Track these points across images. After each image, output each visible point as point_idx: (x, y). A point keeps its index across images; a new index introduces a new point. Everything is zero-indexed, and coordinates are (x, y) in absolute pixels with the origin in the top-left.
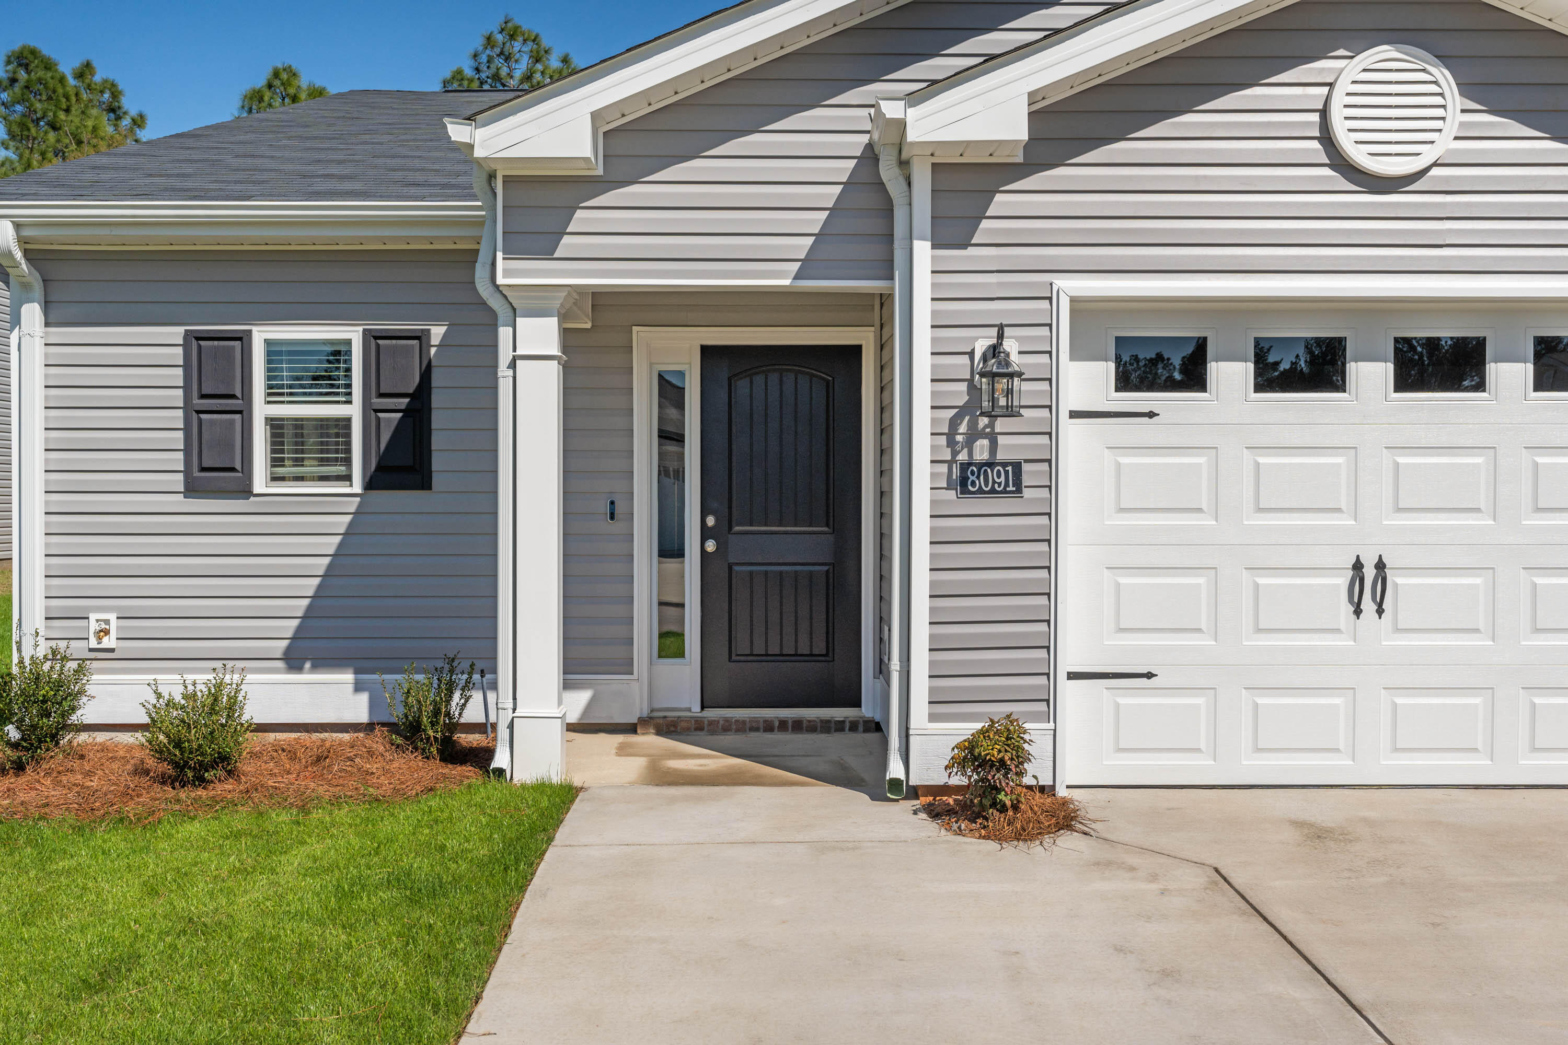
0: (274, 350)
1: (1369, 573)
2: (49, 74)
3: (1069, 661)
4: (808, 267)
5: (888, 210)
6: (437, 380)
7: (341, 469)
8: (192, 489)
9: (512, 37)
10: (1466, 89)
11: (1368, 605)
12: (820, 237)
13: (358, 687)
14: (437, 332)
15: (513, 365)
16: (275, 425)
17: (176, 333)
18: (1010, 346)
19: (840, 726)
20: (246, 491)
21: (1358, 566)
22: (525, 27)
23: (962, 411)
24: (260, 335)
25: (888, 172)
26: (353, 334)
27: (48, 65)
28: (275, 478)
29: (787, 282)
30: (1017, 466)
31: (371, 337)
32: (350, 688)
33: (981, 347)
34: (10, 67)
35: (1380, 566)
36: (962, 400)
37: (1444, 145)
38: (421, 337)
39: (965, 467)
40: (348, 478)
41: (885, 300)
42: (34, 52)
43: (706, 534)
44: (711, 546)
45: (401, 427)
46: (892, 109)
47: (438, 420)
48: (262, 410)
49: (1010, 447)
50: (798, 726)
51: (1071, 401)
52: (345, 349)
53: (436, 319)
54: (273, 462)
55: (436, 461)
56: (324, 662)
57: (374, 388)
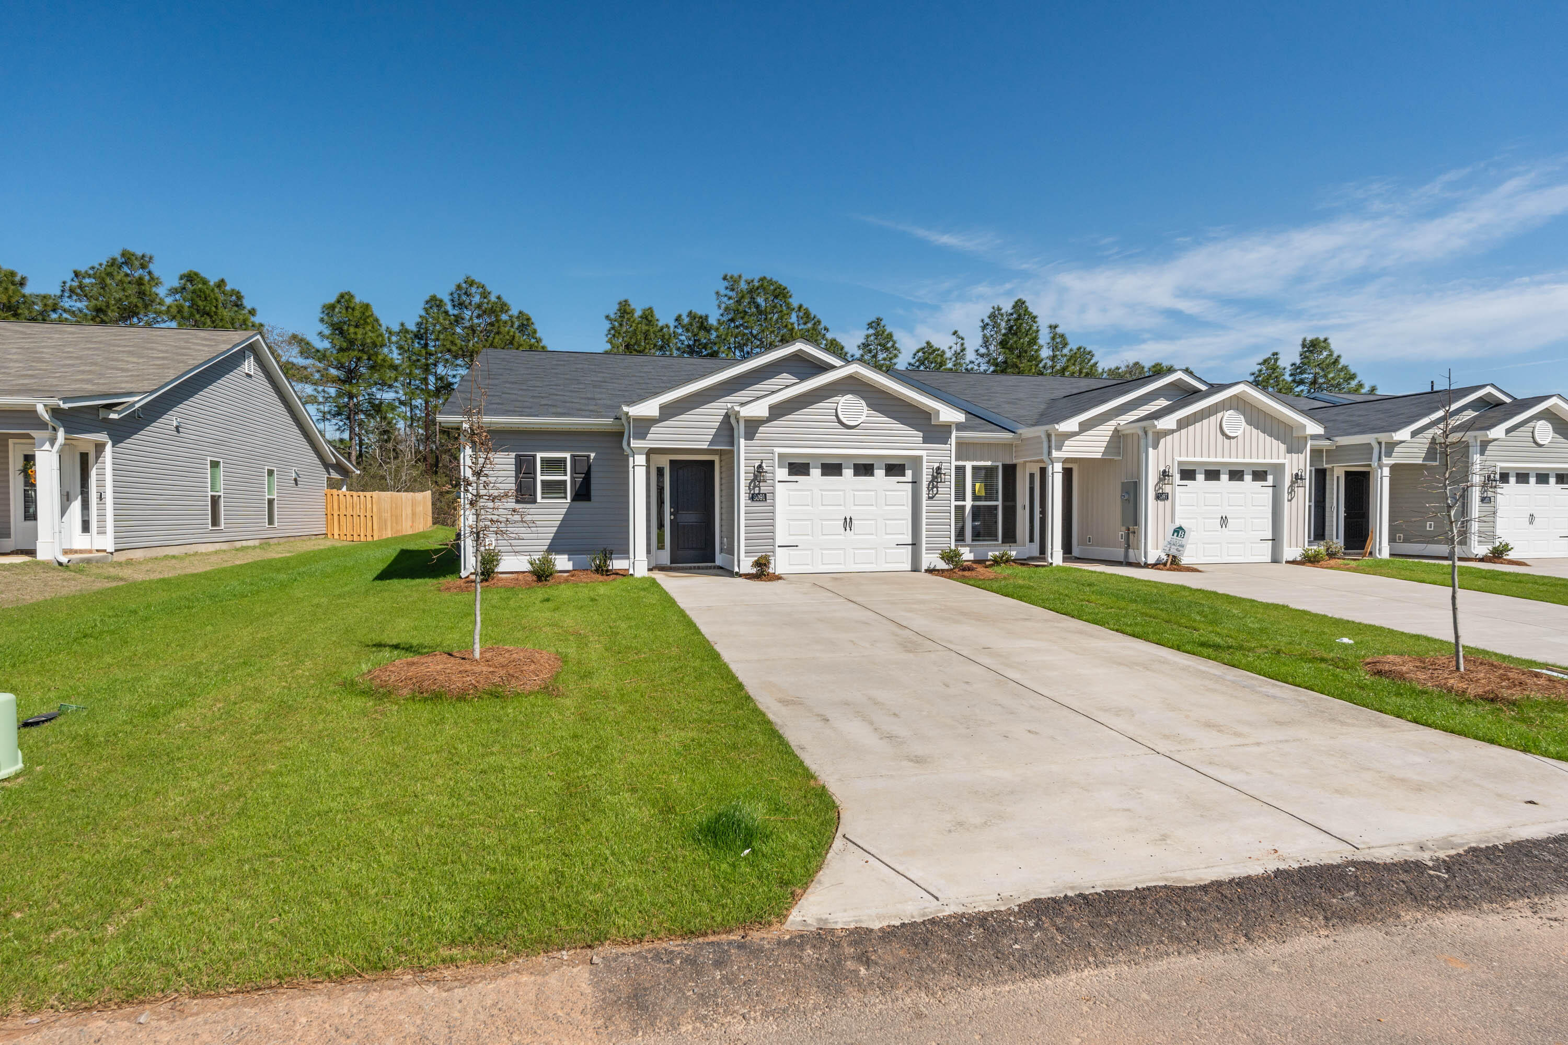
0: (543, 460)
1: (848, 520)
2: (205, 287)
3: (778, 543)
4: (711, 443)
5: (732, 429)
6: (593, 469)
7: (563, 495)
8: (518, 501)
9: (471, 285)
10: (868, 405)
11: (848, 528)
12: (714, 436)
13: (569, 560)
14: (593, 455)
15: (633, 467)
16: (542, 482)
17: (513, 455)
18: (764, 465)
19: (710, 568)
20: (535, 502)
21: (845, 519)
22: (477, 280)
23: (752, 481)
24: (539, 455)
25: (733, 421)
26: (568, 455)
27: (205, 282)
28: (543, 498)
29: (706, 447)
30: (765, 494)
31: (573, 457)
32: (567, 560)
33: (756, 465)
34: (183, 282)
35: (851, 519)
36: (752, 478)
37: (863, 418)
38: (588, 457)
39: (753, 494)
40: (566, 498)
41: (732, 452)
42: (196, 274)
43: (671, 514)
44: (672, 517)
45: (582, 483)
46: (737, 408)
47: (593, 481)
48: (540, 478)
49: (764, 489)
50: (699, 568)
51: (778, 478)
52: (565, 460)
53: (592, 452)
54: (543, 493)
55: (593, 493)
56: (559, 552)
57: (574, 471)
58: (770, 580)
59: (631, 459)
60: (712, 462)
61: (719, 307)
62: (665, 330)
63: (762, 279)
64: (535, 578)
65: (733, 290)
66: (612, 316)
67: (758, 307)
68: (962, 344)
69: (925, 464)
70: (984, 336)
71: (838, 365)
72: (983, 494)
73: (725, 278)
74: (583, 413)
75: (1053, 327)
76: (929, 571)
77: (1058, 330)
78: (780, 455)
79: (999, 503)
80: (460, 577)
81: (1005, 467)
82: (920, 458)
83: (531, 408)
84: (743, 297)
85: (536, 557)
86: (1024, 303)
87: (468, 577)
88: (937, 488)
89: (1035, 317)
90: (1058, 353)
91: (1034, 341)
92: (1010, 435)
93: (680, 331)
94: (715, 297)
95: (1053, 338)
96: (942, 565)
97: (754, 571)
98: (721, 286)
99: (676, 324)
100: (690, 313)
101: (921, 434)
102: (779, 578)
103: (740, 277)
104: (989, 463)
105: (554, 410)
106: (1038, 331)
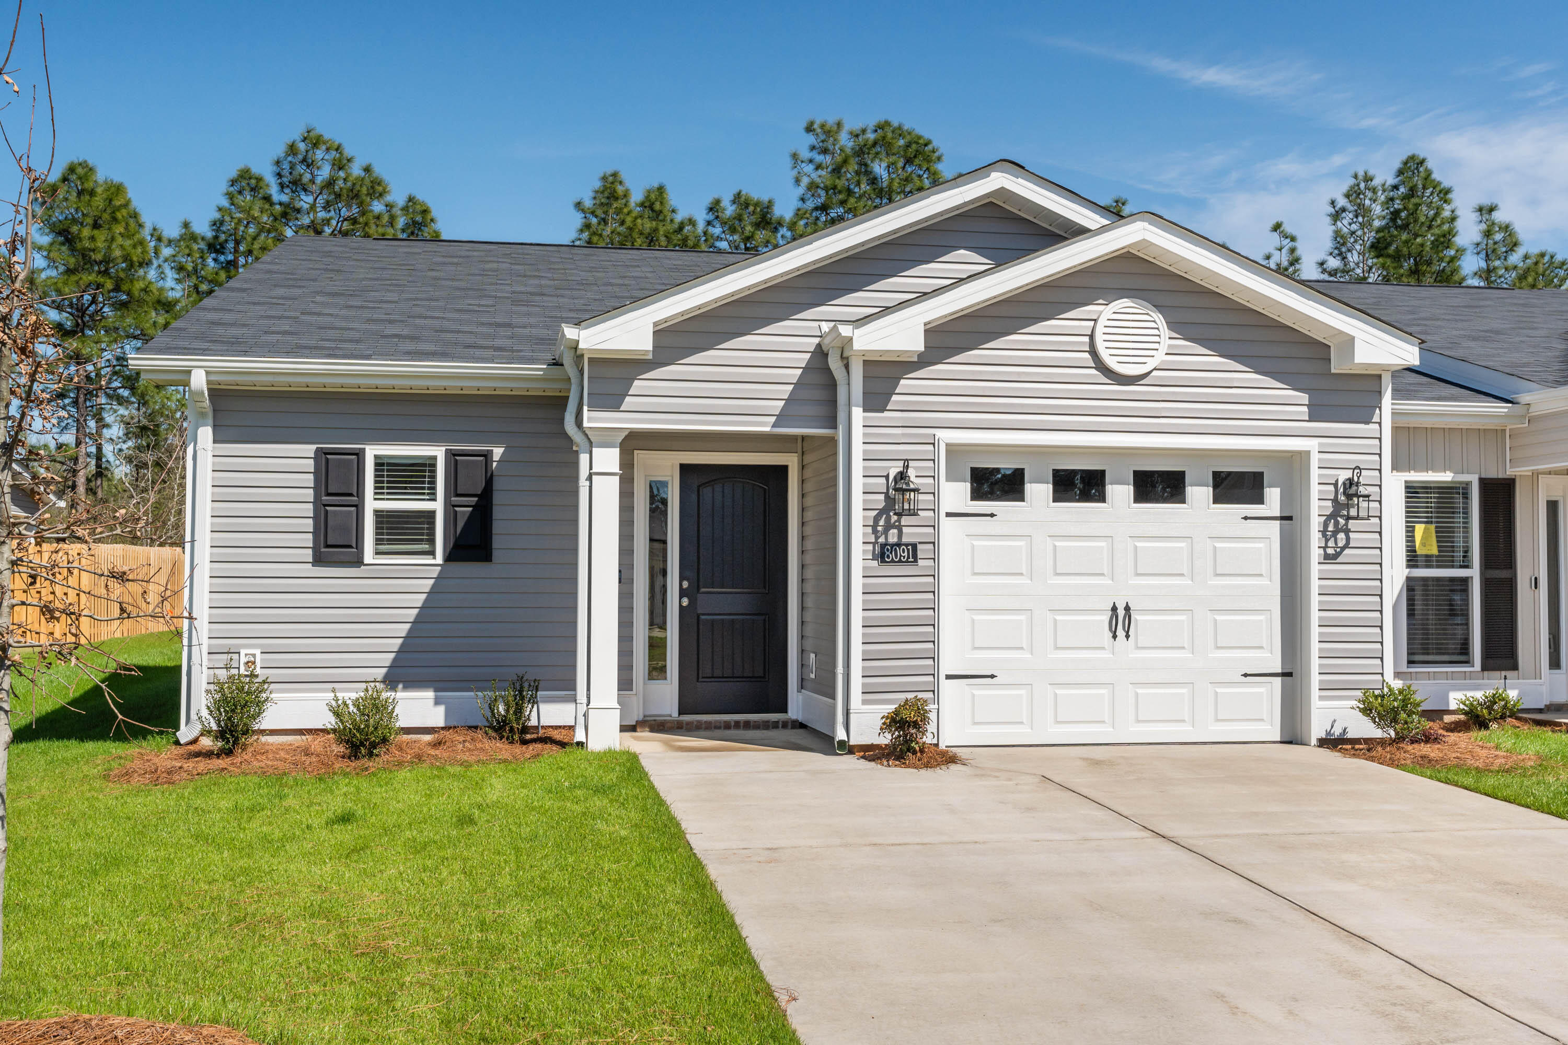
0: (381, 464)
1: (1121, 612)
3: (946, 668)
4: (781, 419)
5: (832, 385)
6: (497, 484)
7: (426, 547)
8: (319, 560)
9: (315, 145)
10: (1172, 325)
11: (1121, 633)
12: (788, 401)
13: (437, 702)
14: (498, 452)
15: (590, 478)
16: (378, 514)
17: (309, 449)
18: (911, 473)
19: (775, 725)
20: (358, 562)
21: (1114, 609)
22: (327, 136)
23: (882, 512)
24: (372, 452)
25: (834, 364)
26: (438, 452)
28: (378, 553)
29: (767, 429)
30: (914, 546)
31: (452, 456)
32: (432, 702)
33: (893, 473)
35: (1127, 608)
36: (881, 505)
37: (1160, 357)
38: (487, 455)
39: (883, 546)
40: (432, 553)
41: (833, 441)
43: (683, 593)
44: (685, 602)
45: (471, 517)
46: (845, 330)
47: (498, 513)
48: (371, 504)
49: (910, 534)
50: (747, 725)
51: (945, 507)
52: (430, 463)
53: (497, 443)
54: (378, 541)
55: (498, 542)
56: (412, 683)
57: (453, 488)
58: (927, 766)
59: (584, 458)
60: (782, 471)
61: (797, 181)
62: (688, 228)
63: (880, 127)
64: (341, 749)
65: (824, 150)
66: (588, 203)
67: (873, 181)
68: (1293, 250)
69: (1315, 474)
70: (1337, 234)
71: (1093, 226)
72: (1434, 551)
73: (809, 129)
74: (478, 352)
75: (1485, 210)
76: (1330, 743)
77: (1498, 216)
78: (953, 450)
79: (1474, 573)
80: (177, 743)
81: (1485, 484)
82: (1304, 456)
83: (357, 341)
84: (845, 161)
85: (350, 695)
86: (1422, 162)
87: (195, 741)
88: (1347, 532)
89: (1448, 191)
90: (1497, 263)
91: (1445, 240)
92: (1501, 408)
93: (717, 230)
94: (789, 162)
95: (1488, 234)
96: (1365, 728)
97: (885, 739)
98: (804, 143)
99: (711, 217)
100: (738, 195)
101: (1304, 398)
102: (948, 759)
103: (839, 124)
104: (1446, 477)
105: (410, 346)
106: (1453, 219)
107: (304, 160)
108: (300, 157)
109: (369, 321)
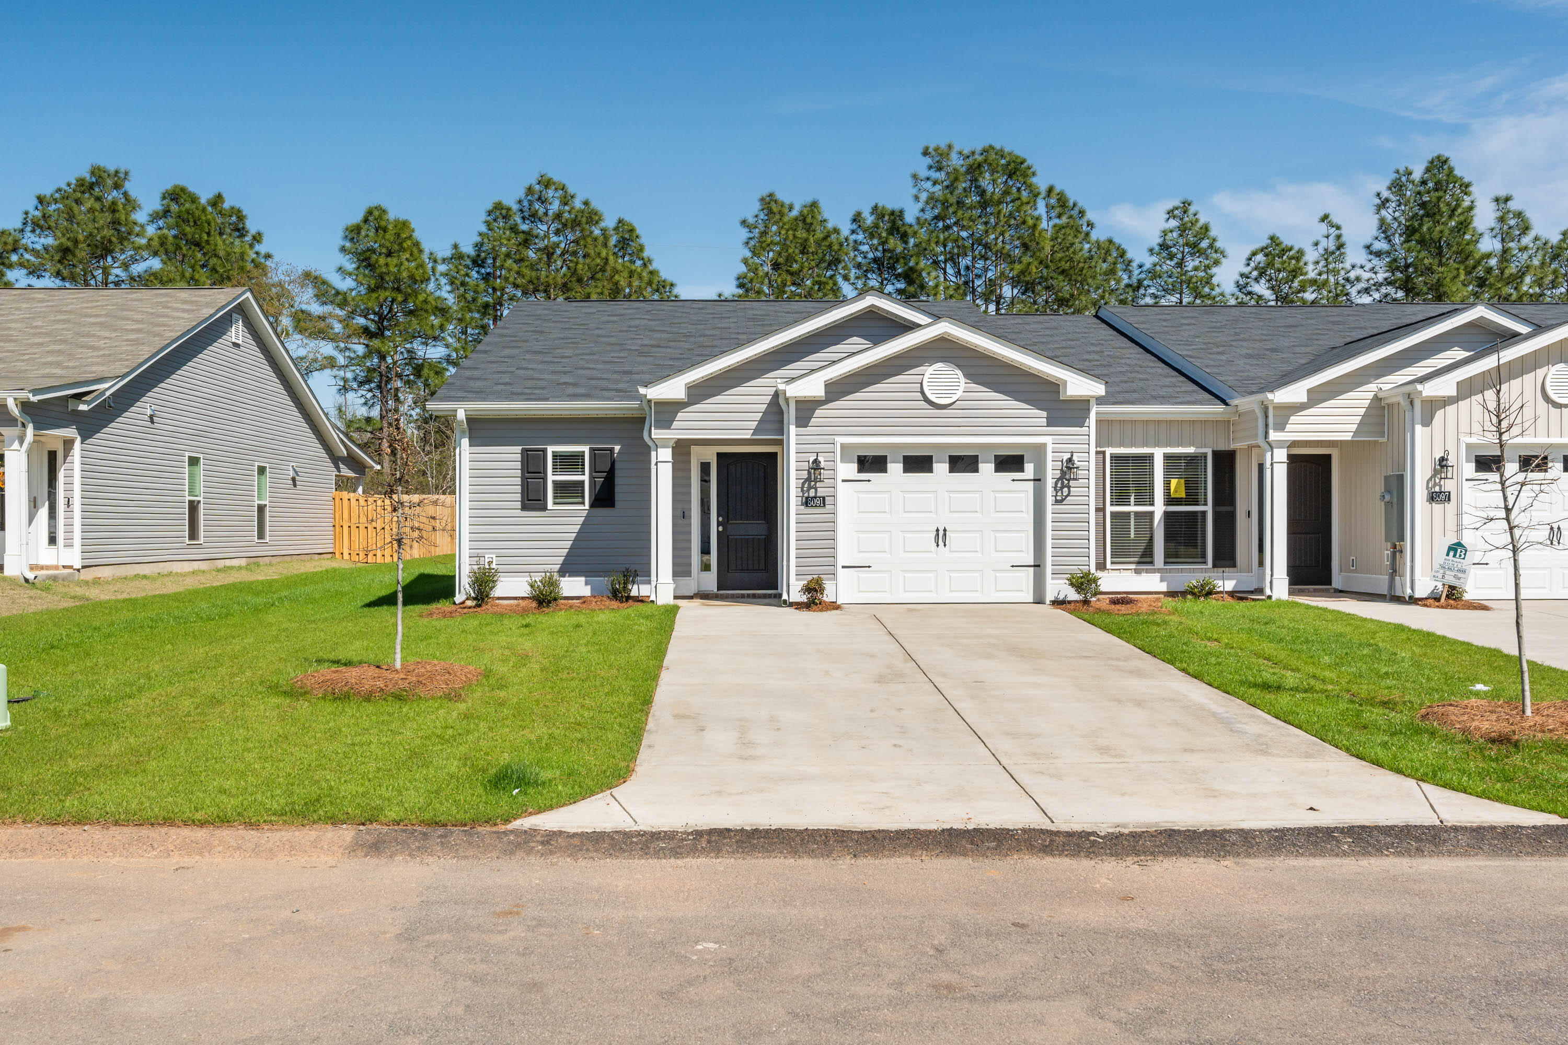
0: (555, 456)
1: (941, 533)
2: (194, 206)
3: (842, 560)
4: (756, 431)
5: (782, 413)
6: (617, 466)
7: (580, 500)
8: (524, 508)
9: (547, 187)
10: (966, 376)
11: (941, 543)
12: (760, 422)
13: (586, 584)
14: (617, 448)
15: (656, 464)
16: (555, 483)
17: (518, 449)
18: (821, 459)
20: (544, 508)
21: (938, 530)
23: (806, 480)
24: (550, 449)
25: (781, 402)
26: (586, 449)
27: (194, 199)
28: (555, 503)
29: (748, 437)
30: (824, 498)
31: (592, 450)
32: (583, 583)
33: (811, 460)
34: (165, 202)
35: (945, 530)
36: (806, 476)
37: (959, 394)
38: (612, 450)
39: (807, 498)
40: (583, 503)
41: (781, 441)
42: (183, 190)
43: (719, 524)
44: (721, 529)
45: (603, 483)
47: (618, 481)
48: (551, 478)
49: (821, 492)
50: (754, 596)
51: (840, 477)
52: (582, 454)
53: (616, 443)
54: (555, 497)
55: (618, 497)
56: (574, 573)
57: (594, 469)
58: (822, 611)
59: (653, 454)
60: (776, 453)
61: (917, 198)
62: (834, 236)
63: (985, 151)
64: (534, 604)
65: (940, 169)
66: (751, 220)
67: (982, 193)
68: (1338, 237)
69: (1050, 456)
70: (1382, 221)
71: (923, 323)
72: (1183, 495)
73: (926, 153)
74: (606, 394)
75: (1502, 201)
76: (1057, 603)
77: (1513, 205)
78: (843, 446)
79: (1209, 509)
80: (454, 603)
81: (1216, 454)
82: (1043, 446)
83: (543, 388)
84: (956, 179)
85: (538, 578)
86: (1446, 161)
87: (463, 603)
88: (1069, 487)
89: (1468, 185)
90: (1511, 245)
91: (1464, 225)
93: (860, 237)
94: (910, 182)
95: (1501, 220)
96: (1073, 595)
97: (804, 598)
98: (922, 166)
99: (854, 226)
100: (875, 208)
101: (1044, 414)
102: (834, 606)
103: (950, 147)
104: (1191, 450)
105: (571, 390)
106: (1471, 208)
107: (540, 198)
108: (536, 196)
109: (554, 372)
